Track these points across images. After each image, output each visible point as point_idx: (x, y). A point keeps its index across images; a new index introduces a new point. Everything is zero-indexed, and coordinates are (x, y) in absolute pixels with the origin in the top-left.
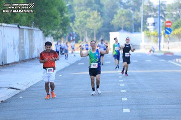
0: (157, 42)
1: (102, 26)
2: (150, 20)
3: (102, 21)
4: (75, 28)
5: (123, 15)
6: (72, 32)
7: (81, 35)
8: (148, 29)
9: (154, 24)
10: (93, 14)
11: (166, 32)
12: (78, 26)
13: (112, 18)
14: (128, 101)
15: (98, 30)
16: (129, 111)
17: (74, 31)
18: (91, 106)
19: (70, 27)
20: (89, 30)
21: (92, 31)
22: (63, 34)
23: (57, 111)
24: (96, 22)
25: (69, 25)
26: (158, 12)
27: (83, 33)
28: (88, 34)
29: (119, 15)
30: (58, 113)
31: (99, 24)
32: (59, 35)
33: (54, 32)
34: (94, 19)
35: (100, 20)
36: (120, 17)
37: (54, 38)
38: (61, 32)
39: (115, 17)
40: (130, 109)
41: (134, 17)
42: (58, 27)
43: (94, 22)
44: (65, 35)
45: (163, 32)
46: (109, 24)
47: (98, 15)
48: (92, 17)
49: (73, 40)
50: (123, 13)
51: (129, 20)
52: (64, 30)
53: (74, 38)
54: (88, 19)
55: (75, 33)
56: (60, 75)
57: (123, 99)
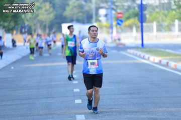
0: (108, 33)
1: (54, 18)
2: (102, 12)
3: (55, 13)
4: (28, 21)
5: (75, 7)
6: (24, 23)
7: (33, 28)
8: (100, 21)
9: (106, 15)
10: (45, 6)
11: (118, 24)
12: (30, 18)
13: (64, 10)
14: (80, 92)
15: (51, 22)
16: (81, 102)
17: (27, 23)
18: (43, 98)
19: (23, 19)
20: (41, 22)
21: (44, 24)
22: (14, 27)
23: (9, 104)
24: (48, 14)
25: (21, 17)
26: (109, 4)
27: (35, 25)
28: (40, 26)
29: (71, 7)
30: (9, 105)
31: (52, 16)
32: (11, 27)
33: (6, 24)
34: (46, 10)
35: (53, 12)
36: (72, 9)
37: (5, 31)
38: (12, 24)
39: (68, 9)
40: (82, 100)
41: (86, 8)
42: (10, 19)
43: (45, 13)
44: (16, 27)
45: (114, 23)
46: (61, 15)
47: (50, 7)
48: (44, 9)
50: (76, 4)
51: (81, 12)
52: (16, 22)
53: (26, 30)
54: (40, 11)
55: (28, 25)
56: (12, 68)
57: (75, 90)
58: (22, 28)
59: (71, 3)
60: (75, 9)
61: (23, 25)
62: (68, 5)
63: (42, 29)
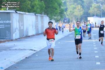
1: (83, 14)
3: (83, 11)
4: (68, 15)
5: (96, 7)
6: (66, 17)
7: (71, 19)
10: (78, 7)
12: (69, 14)
13: (89, 9)
14: (99, 58)
15: (81, 16)
16: (100, 64)
17: (67, 17)
19: (65, 15)
20: (75, 16)
21: (77, 17)
22: (60, 19)
24: (80, 12)
25: (64, 13)
27: (72, 18)
28: (75, 19)
29: (93, 7)
31: (82, 13)
32: (58, 19)
33: (55, 17)
34: (79, 9)
35: (82, 10)
36: (94, 9)
37: (55, 21)
38: (59, 17)
39: (91, 8)
41: (102, 8)
42: (58, 14)
43: (79, 12)
44: (62, 19)
46: (88, 12)
47: (81, 7)
48: (77, 9)
49: (66, 22)
50: (96, 6)
51: (99, 10)
52: (61, 16)
53: (67, 21)
54: (75, 10)
55: (68, 18)
56: (59, 43)
57: (96, 57)
58: (65, 19)
59: (93, 5)
60: (95, 9)
61: (65, 18)
62: (91, 6)
63: (75, 20)
